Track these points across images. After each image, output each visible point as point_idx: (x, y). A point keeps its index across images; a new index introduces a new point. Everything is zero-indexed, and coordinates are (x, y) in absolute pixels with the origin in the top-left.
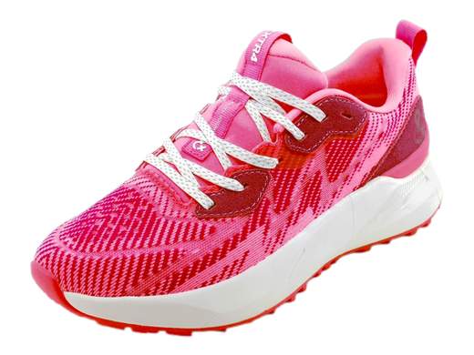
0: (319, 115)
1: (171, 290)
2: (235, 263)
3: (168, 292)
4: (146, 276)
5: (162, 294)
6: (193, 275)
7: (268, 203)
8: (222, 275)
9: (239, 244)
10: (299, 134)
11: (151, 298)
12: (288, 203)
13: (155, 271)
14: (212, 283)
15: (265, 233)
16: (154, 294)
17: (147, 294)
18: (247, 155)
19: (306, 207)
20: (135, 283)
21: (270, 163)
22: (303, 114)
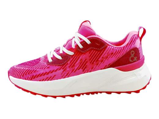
0: (88, 42)
1: (31, 80)
2: (51, 77)
3: (30, 80)
4: (26, 74)
5: (29, 80)
6: (37, 77)
7: (67, 64)
8: (46, 79)
9: (53, 72)
10: (81, 46)
11: (26, 81)
12: (74, 66)
13: (29, 74)
14: (42, 81)
15: (63, 72)
16: (27, 80)
17: (25, 80)
18: (69, 52)
19: (80, 68)
20: (23, 76)
21: (71, 53)
22: (84, 41)
